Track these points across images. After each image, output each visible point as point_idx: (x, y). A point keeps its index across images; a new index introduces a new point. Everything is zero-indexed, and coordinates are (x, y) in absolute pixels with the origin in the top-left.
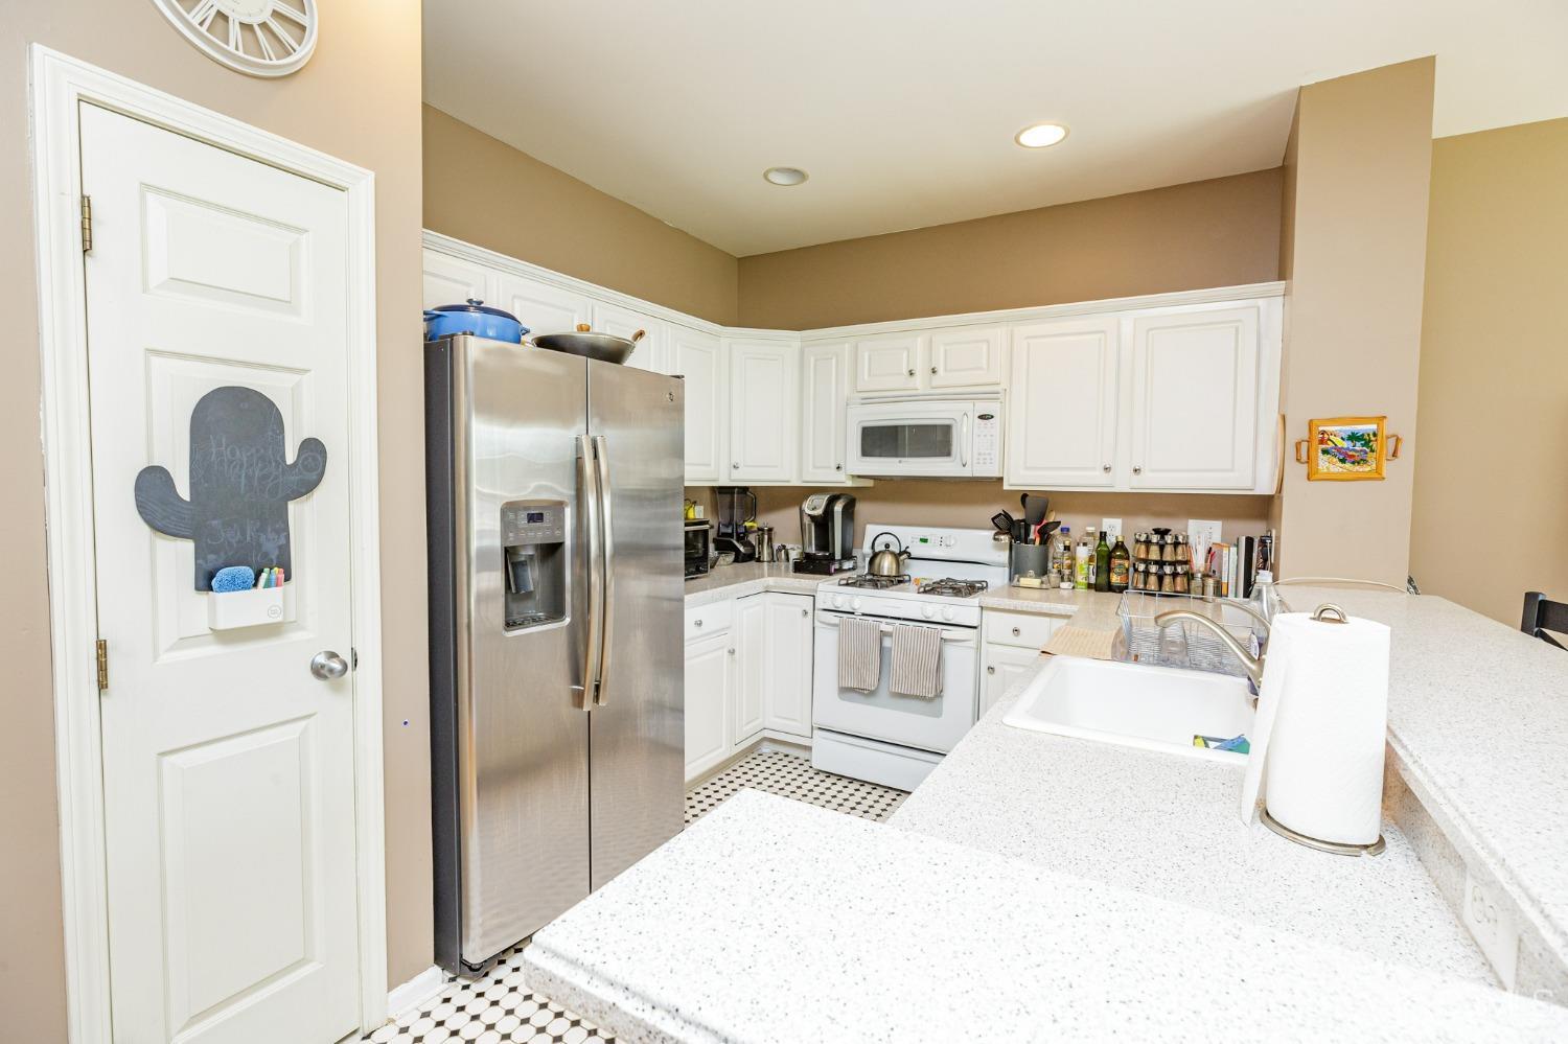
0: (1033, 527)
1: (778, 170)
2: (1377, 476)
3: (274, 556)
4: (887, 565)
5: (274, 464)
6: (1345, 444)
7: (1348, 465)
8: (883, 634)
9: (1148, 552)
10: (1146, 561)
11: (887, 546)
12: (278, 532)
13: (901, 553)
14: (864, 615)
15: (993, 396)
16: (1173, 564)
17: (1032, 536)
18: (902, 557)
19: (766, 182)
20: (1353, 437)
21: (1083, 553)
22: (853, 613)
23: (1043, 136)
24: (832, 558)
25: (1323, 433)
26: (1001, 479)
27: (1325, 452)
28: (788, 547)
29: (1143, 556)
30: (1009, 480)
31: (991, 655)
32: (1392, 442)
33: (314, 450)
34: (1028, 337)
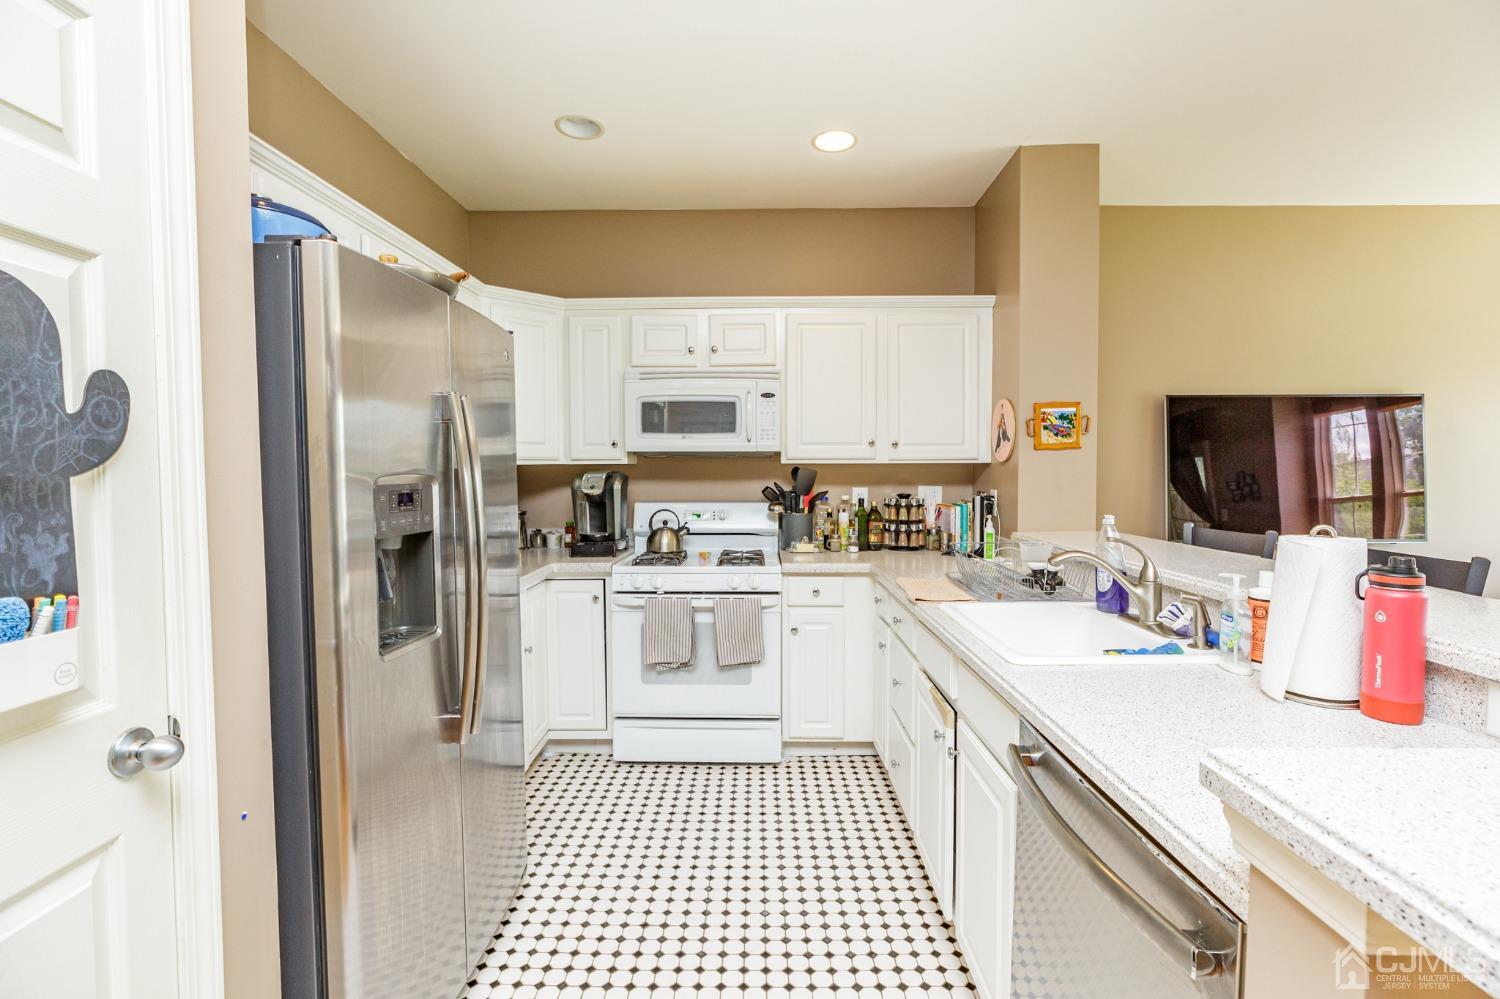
0: (802, 498)
1: (571, 120)
2: (1076, 446)
3: (48, 577)
4: (666, 542)
5: (45, 411)
6: (1057, 422)
7: (1060, 438)
8: (695, 610)
9: (898, 513)
10: (899, 522)
11: (665, 523)
12: (54, 532)
13: (680, 529)
14: (666, 593)
15: (774, 376)
16: (908, 523)
17: (801, 506)
18: (682, 533)
19: (557, 131)
20: (1062, 417)
21: (844, 518)
22: (655, 593)
23: (835, 142)
24: (611, 538)
25: (1044, 413)
26: (778, 455)
27: (1046, 428)
28: (544, 531)
29: (893, 518)
30: (786, 455)
31: (795, 617)
32: (1084, 420)
33: (108, 391)
34: (800, 324)
